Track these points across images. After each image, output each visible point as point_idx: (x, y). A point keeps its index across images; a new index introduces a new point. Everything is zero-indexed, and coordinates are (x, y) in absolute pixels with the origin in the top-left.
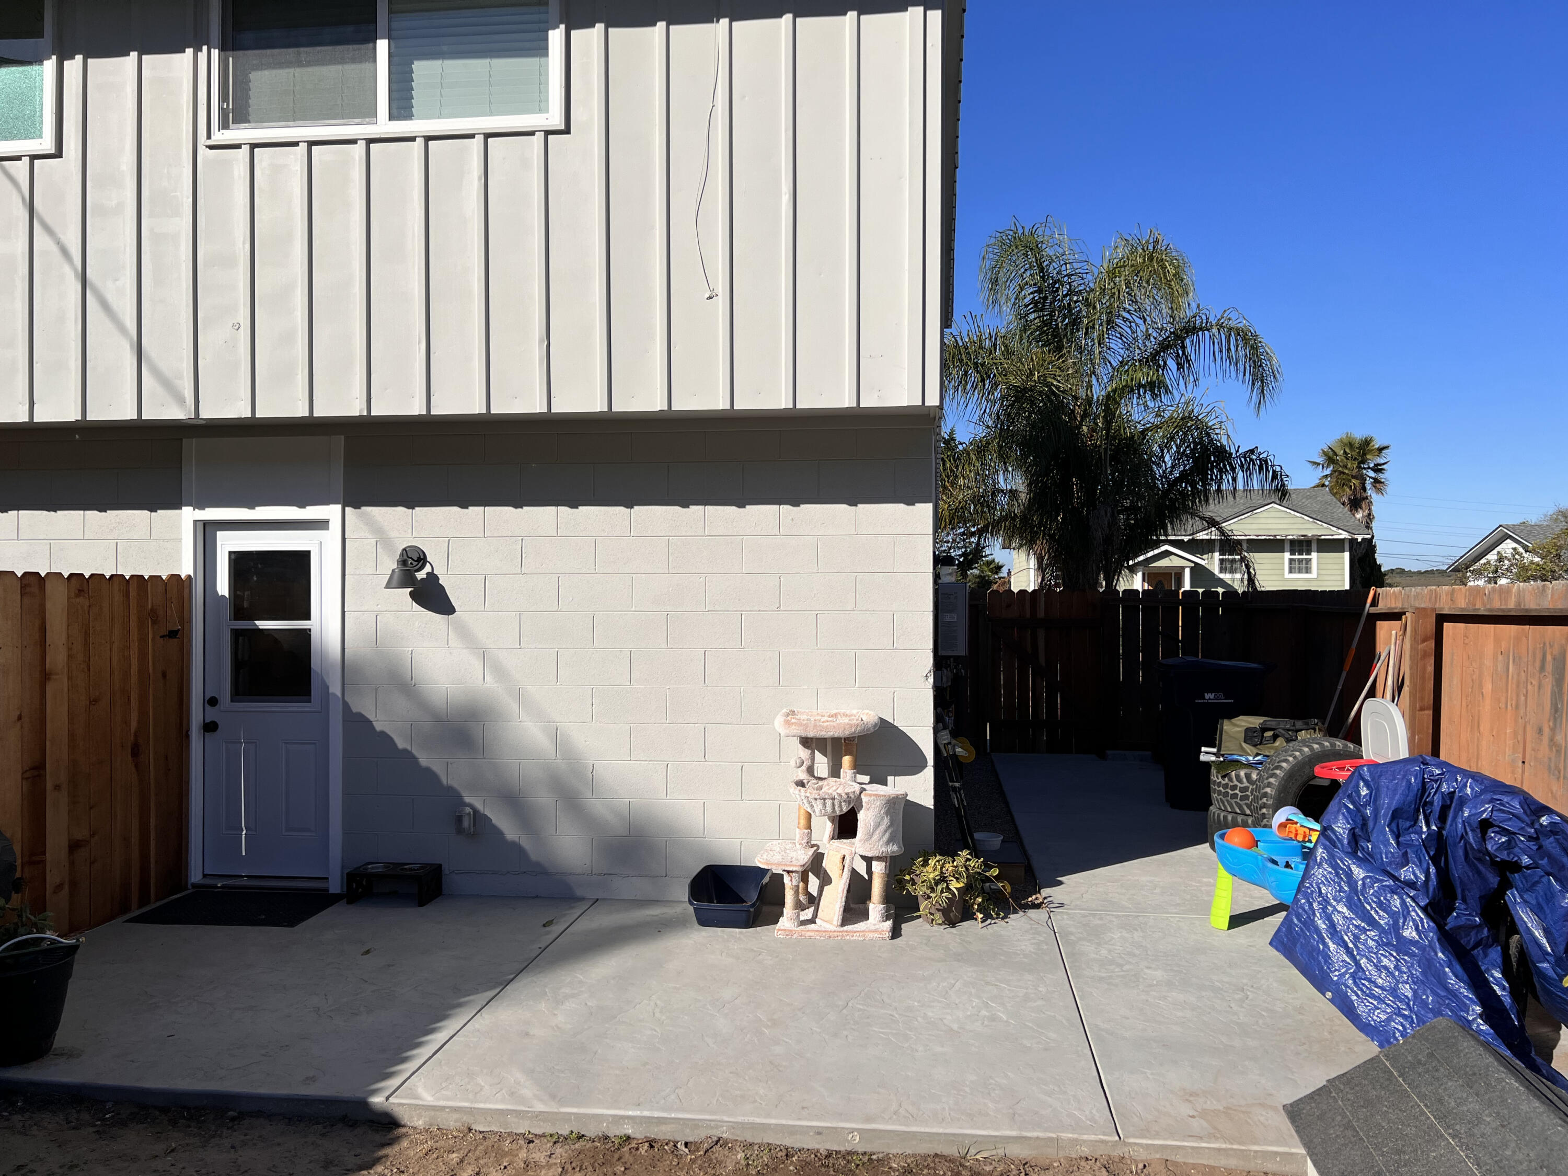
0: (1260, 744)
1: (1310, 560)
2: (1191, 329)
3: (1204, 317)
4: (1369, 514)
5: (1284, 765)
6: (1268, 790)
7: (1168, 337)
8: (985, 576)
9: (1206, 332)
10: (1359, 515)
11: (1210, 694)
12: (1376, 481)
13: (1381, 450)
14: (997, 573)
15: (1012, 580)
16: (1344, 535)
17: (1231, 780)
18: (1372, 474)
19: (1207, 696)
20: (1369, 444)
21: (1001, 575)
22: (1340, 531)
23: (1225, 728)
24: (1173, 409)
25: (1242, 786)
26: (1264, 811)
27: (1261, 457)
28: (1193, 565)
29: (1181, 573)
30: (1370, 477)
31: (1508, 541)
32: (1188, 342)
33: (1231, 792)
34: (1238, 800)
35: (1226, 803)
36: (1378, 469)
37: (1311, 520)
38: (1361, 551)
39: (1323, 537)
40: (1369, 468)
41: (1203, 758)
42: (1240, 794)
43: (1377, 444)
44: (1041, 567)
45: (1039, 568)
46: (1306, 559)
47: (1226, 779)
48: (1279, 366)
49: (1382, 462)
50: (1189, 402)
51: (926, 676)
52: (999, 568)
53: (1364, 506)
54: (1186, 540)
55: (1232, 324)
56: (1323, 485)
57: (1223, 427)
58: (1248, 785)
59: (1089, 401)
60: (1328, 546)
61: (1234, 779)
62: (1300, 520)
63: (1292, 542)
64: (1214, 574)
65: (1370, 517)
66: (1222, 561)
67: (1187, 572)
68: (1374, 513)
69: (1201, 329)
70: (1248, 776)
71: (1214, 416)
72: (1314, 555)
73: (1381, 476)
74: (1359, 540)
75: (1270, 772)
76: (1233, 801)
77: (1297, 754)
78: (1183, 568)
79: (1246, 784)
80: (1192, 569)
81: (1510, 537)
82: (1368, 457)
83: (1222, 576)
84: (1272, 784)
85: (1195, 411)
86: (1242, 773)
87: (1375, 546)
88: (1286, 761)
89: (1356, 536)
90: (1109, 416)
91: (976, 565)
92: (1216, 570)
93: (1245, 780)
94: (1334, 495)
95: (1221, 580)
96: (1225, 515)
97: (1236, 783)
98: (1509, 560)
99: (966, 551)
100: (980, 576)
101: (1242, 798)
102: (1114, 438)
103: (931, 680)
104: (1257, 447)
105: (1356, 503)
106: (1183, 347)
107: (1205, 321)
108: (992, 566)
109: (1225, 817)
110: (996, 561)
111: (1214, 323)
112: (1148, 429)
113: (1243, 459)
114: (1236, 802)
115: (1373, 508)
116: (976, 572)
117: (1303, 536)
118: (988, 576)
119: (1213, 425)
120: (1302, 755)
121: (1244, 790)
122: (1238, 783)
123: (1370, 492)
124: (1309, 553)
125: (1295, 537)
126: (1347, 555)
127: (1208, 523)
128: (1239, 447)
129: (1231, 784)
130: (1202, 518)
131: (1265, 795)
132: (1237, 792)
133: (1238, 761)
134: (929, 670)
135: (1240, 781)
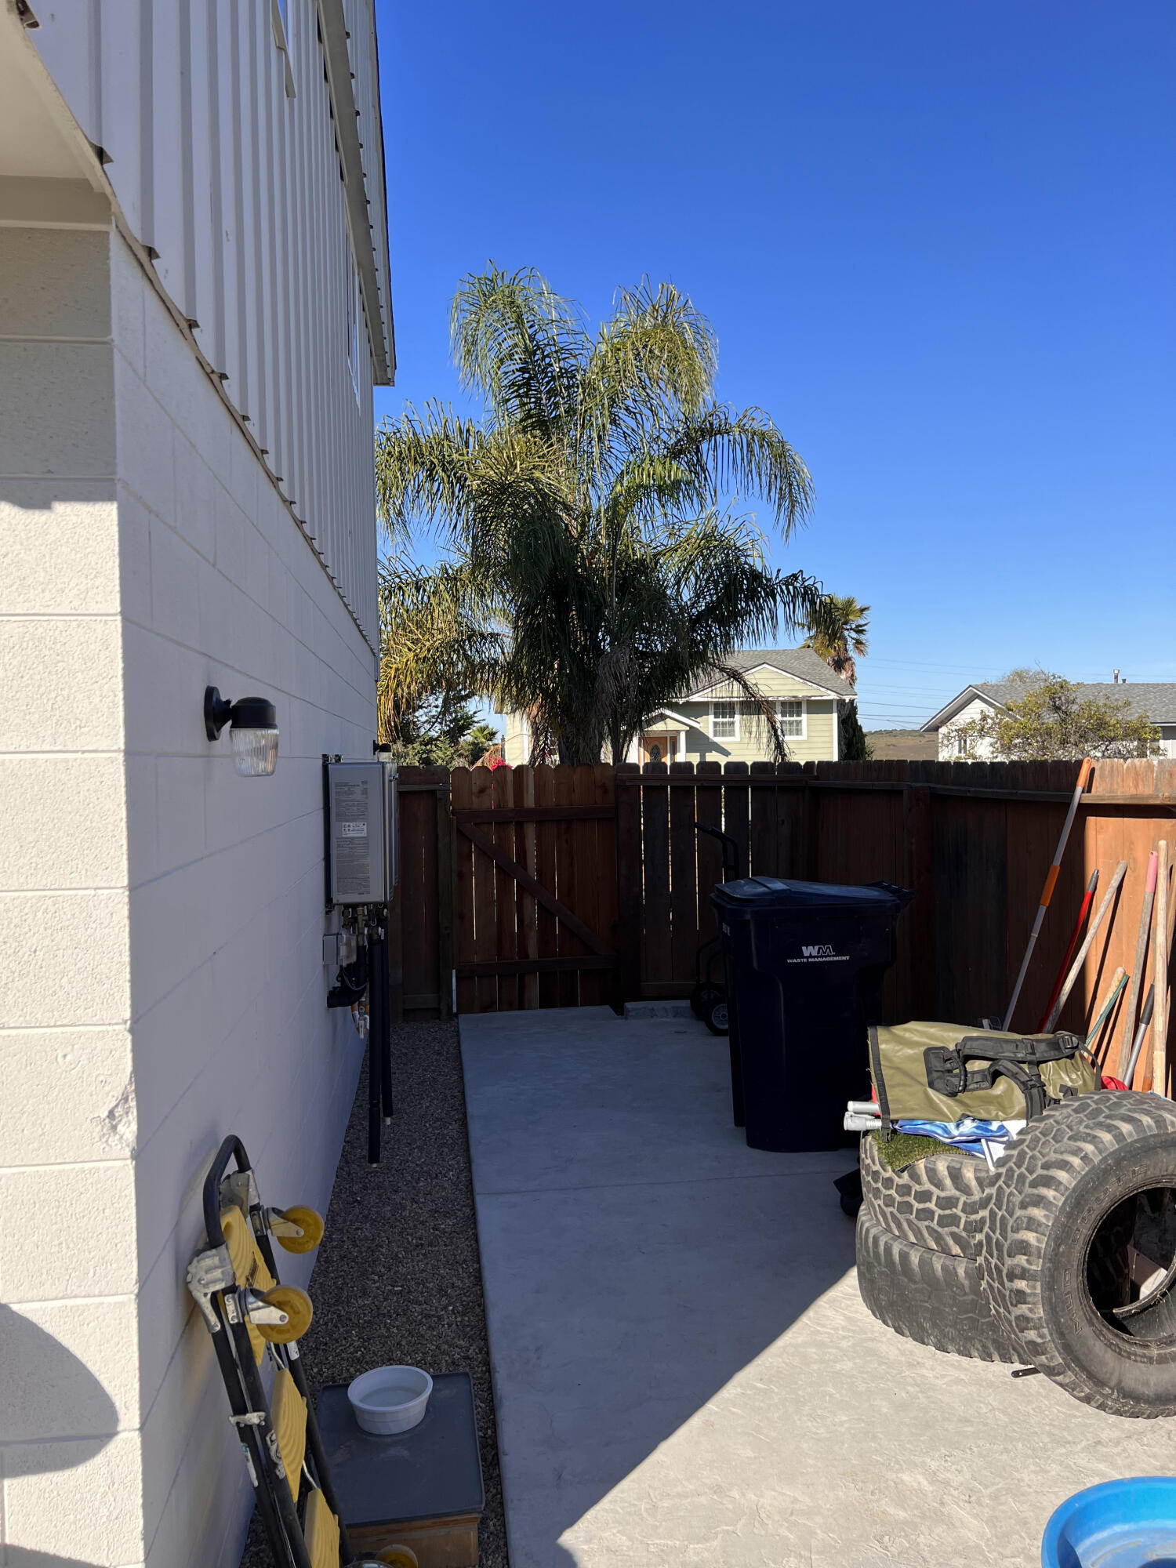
0: (964, 1090)
1: (801, 721)
2: (708, 432)
3: (723, 417)
4: (852, 675)
5: (1062, 1175)
6: (1030, 1237)
7: (679, 441)
8: (478, 744)
9: (725, 435)
10: (843, 676)
11: (810, 948)
12: (858, 642)
13: (862, 610)
14: (490, 740)
15: (506, 747)
16: (832, 696)
17: (915, 1177)
18: (854, 635)
19: (807, 951)
20: (851, 605)
21: (495, 741)
22: (829, 692)
23: (882, 1047)
24: (690, 527)
25: (943, 1194)
26: (1021, 1284)
27: (806, 584)
28: (688, 728)
29: (675, 738)
30: (853, 639)
31: (977, 700)
32: (704, 446)
33: (916, 1205)
34: (934, 1224)
35: (905, 1225)
36: (859, 630)
37: (801, 681)
38: (846, 712)
39: (813, 698)
40: (851, 629)
41: (850, 1123)
42: (938, 1212)
43: (858, 605)
44: (536, 733)
45: (533, 734)
46: (796, 721)
47: (905, 1174)
48: (811, 480)
49: (863, 623)
50: (711, 517)
51: (111, 1114)
52: (493, 734)
53: (847, 667)
54: (681, 702)
55: (756, 425)
56: (809, 647)
57: (756, 546)
58: (958, 1193)
59: (587, 513)
60: (818, 707)
61: (924, 1178)
62: (790, 681)
63: (783, 703)
64: (708, 738)
65: (852, 677)
66: (716, 724)
67: (683, 736)
68: (856, 674)
69: (719, 432)
70: (956, 1175)
71: (744, 533)
72: (804, 717)
73: (862, 637)
74: (847, 701)
75: (1028, 1190)
76: (922, 1225)
77: (1089, 1148)
78: (678, 732)
79: (951, 1191)
80: (687, 732)
81: (978, 697)
82: (851, 617)
83: (717, 740)
84: (1040, 1224)
85: (720, 527)
86: (942, 1166)
87: (856, 708)
88: (1065, 1165)
89: (844, 697)
90: (615, 530)
91: (469, 731)
92: (711, 735)
93: (948, 1182)
94: (820, 655)
95: (715, 744)
96: (748, 665)
97: (927, 1186)
98: (992, 719)
99: (456, 716)
100: (473, 744)
101: (943, 1221)
102: (620, 562)
103: (129, 1129)
104: (801, 571)
105: (840, 664)
106: (698, 451)
107: (723, 422)
108: (485, 732)
109: (904, 1256)
110: (490, 727)
111: (733, 424)
112: (659, 553)
113: (784, 587)
114: (928, 1227)
115: (855, 669)
116: (469, 738)
117: (794, 697)
118: (482, 743)
119: (744, 544)
120: (1100, 1152)
121: (947, 1203)
122: (933, 1189)
123: (852, 653)
124: (799, 715)
125: (786, 698)
126: (835, 716)
127: (728, 674)
128: (779, 570)
129: (917, 1187)
130: (722, 670)
131: (1023, 1248)
132: (932, 1205)
133: (927, 1137)
134: (118, 1092)
135: (939, 1185)
